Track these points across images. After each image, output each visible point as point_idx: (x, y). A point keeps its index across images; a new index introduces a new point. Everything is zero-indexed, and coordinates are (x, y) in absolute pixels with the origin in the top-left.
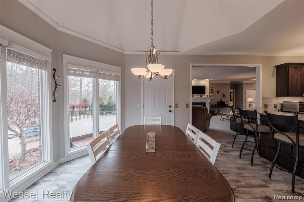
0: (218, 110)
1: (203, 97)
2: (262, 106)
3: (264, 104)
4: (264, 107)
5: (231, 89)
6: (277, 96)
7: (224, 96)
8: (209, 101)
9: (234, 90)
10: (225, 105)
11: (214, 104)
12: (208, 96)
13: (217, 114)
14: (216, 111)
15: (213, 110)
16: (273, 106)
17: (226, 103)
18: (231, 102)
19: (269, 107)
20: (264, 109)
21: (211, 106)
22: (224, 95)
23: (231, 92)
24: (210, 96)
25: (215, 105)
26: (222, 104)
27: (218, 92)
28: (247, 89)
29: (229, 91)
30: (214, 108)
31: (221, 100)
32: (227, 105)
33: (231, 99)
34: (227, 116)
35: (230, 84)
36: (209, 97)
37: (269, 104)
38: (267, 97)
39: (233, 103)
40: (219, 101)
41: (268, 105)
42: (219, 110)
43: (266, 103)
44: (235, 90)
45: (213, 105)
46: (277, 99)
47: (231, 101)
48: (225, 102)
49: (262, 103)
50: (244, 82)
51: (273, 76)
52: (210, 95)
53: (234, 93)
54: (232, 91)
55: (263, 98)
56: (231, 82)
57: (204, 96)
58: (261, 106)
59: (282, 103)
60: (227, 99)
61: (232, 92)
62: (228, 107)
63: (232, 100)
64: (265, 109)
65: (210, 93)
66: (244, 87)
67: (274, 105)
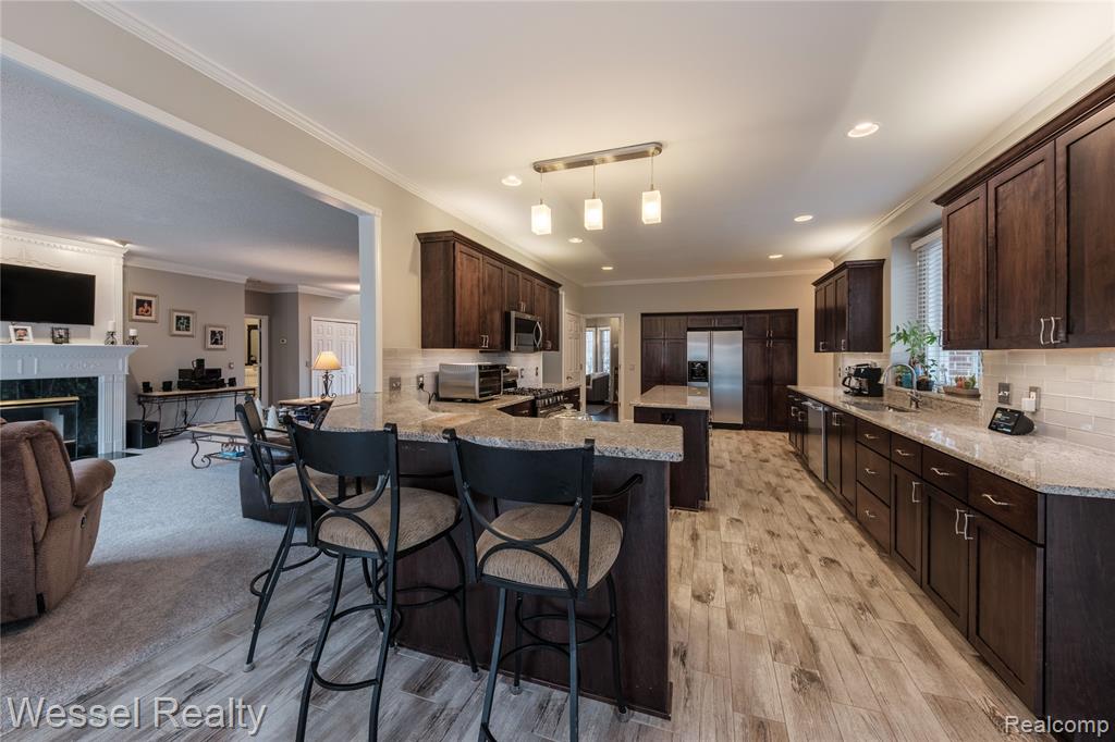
0: (185, 414)
1: (74, 342)
2: (384, 386)
3: (388, 377)
4: (388, 388)
5: (250, 311)
6: (424, 346)
7: (216, 342)
8: (122, 368)
9: (265, 319)
10: (222, 384)
11: (156, 383)
12: (119, 337)
13: (174, 435)
14: (168, 416)
15: (149, 419)
16: (414, 384)
17: (226, 376)
18: (250, 370)
19: (403, 387)
20: (388, 396)
21: (141, 394)
22: (216, 338)
23: (251, 327)
24: (133, 341)
25: (167, 386)
26: (202, 381)
27: (183, 323)
28: (313, 318)
29: (238, 322)
30: (155, 406)
31: (201, 362)
32: (232, 382)
33: (250, 356)
34: (226, 440)
35: (247, 292)
36: (120, 343)
37: (404, 375)
38: (396, 350)
39: (257, 372)
40: (189, 365)
41: (399, 379)
42: (191, 411)
43: (392, 373)
44: (267, 317)
45: (151, 390)
46: (424, 355)
47: (250, 362)
48: (217, 372)
49: (384, 373)
50: (302, 289)
51: (412, 270)
52: (132, 332)
53: (265, 330)
54: (255, 321)
55: (388, 353)
56: (248, 281)
57: (88, 336)
58: (379, 388)
59: (438, 370)
60: (228, 359)
61: (255, 327)
62: (236, 391)
63: (255, 362)
64: (391, 395)
65: (128, 320)
66: (303, 310)
67: (418, 378)
